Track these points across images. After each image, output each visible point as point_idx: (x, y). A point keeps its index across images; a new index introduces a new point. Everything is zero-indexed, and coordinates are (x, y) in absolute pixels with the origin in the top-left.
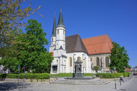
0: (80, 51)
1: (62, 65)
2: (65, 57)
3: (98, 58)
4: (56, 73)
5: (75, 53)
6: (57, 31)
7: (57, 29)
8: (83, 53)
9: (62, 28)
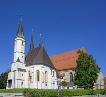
0: (39, 63)
1: (18, 80)
2: (24, 71)
3: (71, 73)
4: (10, 88)
5: (33, 66)
6: (15, 42)
7: (16, 39)
8: (42, 66)
9: (21, 38)
